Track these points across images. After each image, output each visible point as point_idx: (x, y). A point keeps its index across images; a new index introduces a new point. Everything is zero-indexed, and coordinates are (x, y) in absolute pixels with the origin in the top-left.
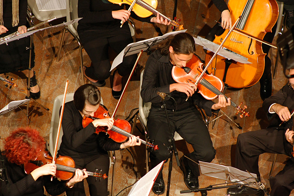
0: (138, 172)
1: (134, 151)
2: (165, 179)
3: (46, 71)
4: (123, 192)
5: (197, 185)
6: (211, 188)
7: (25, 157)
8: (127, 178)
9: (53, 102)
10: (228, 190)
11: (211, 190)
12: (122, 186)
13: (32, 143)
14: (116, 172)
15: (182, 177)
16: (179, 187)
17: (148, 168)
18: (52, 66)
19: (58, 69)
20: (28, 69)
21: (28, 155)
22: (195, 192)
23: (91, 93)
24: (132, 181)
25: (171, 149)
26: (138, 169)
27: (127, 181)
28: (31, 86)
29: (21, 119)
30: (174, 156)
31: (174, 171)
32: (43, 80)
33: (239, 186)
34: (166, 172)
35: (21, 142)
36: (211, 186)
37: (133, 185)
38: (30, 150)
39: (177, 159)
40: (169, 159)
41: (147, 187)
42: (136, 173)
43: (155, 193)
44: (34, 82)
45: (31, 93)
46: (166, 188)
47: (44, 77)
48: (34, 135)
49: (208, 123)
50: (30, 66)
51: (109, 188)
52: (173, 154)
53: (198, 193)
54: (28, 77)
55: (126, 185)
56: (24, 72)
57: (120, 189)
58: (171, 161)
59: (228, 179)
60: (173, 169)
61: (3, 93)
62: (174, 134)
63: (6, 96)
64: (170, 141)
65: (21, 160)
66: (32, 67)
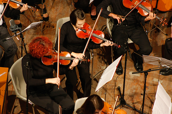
0: (107, 62)
1: (105, 50)
2: (123, 66)
3: (52, 4)
4: (98, 74)
5: (142, 69)
6: (150, 70)
7: (42, 52)
8: (101, 66)
9: (56, 23)
10: (160, 71)
11: (150, 71)
12: (98, 70)
13: (45, 44)
14: (95, 62)
15: (133, 64)
16: (131, 70)
17: (113, 60)
18: (55, 1)
19: (59, 3)
20: (41, 3)
21: (44, 51)
22: (141, 73)
23: (79, 13)
24: (103, 67)
25: (126, 49)
26: (107, 60)
27: (101, 68)
28: (43, 14)
29: (38, 33)
30: (128, 53)
31: (128, 61)
32: (50, 10)
33: (166, 69)
34: (123, 62)
35: (39, 44)
36: (150, 69)
37: (104, 70)
38: (45, 48)
39: (130, 54)
40: (125, 54)
41: (113, 71)
42: (106, 63)
43: (118, 74)
44: (45, 11)
45: (43, 18)
46: (124, 71)
47: (51, 8)
48: (46, 40)
49: (148, 33)
50: (42, 2)
51: (90, 72)
52: (128, 51)
53: (142, 73)
54: (41, 8)
55: (100, 70)
56: (39, 5)
57: (97, 72)
58: (126, 55)
59: (160, 65)
60: (128, 60)
61: (27, 18)
62: (128, 40)
63: (29, 20)
64: (125, 43)
65: (40, 54)
66: (43, 3)
